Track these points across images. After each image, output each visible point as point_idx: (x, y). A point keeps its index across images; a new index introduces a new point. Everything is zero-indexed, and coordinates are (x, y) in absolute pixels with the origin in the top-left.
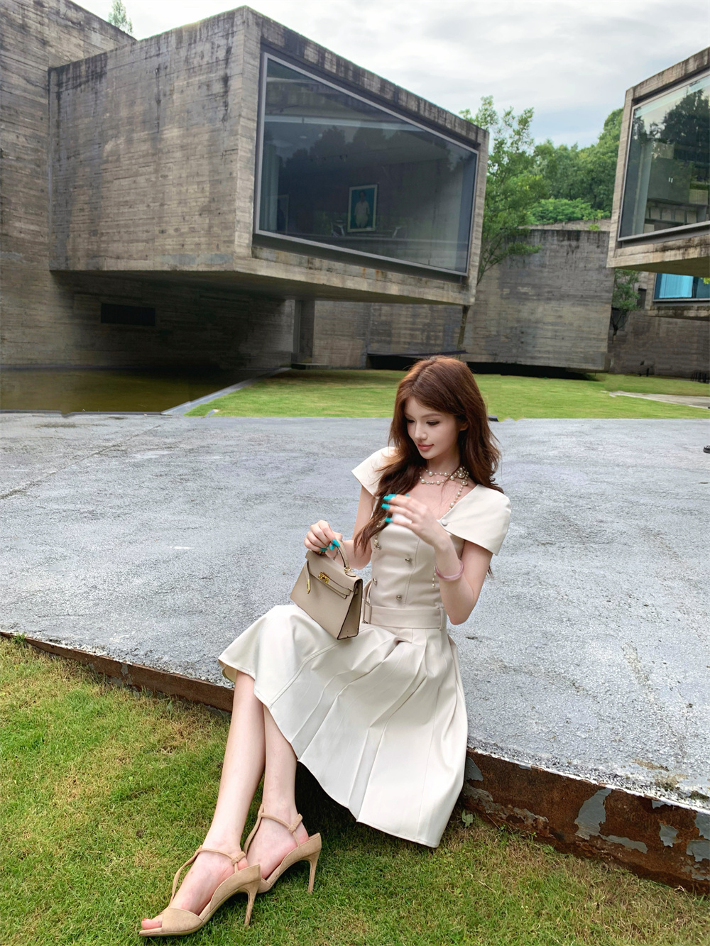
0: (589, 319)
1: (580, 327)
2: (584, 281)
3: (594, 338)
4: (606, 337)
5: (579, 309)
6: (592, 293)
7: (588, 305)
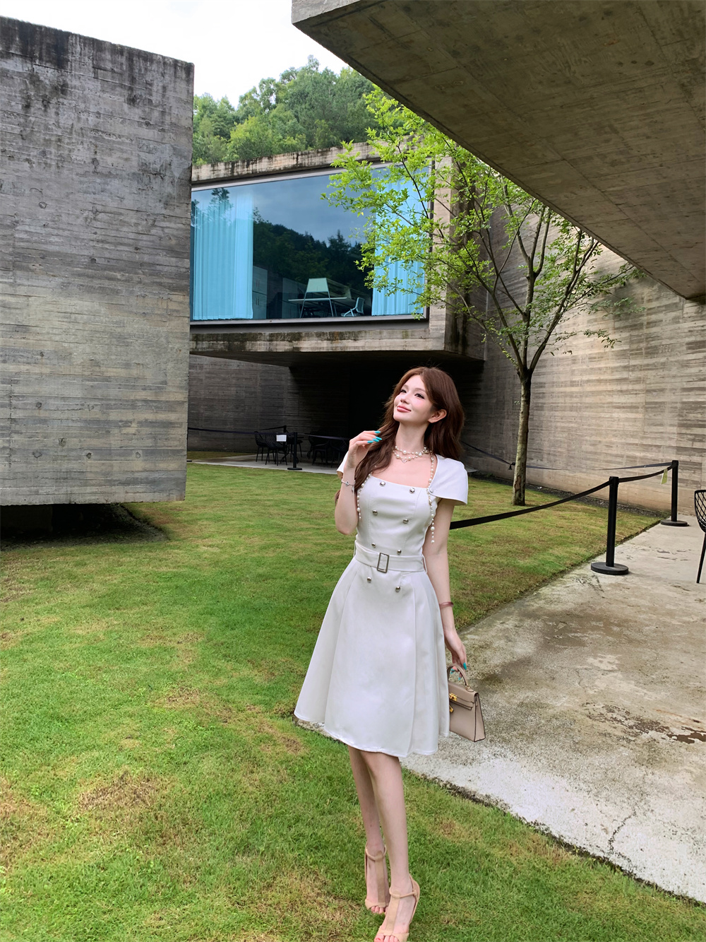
0: (122, 340)
1: (95, 363)
2: (96, 212)
3: (145, 401)
4: (182, 396)
5: (83, 304)
6: (125, 253)
7: (117, 292)
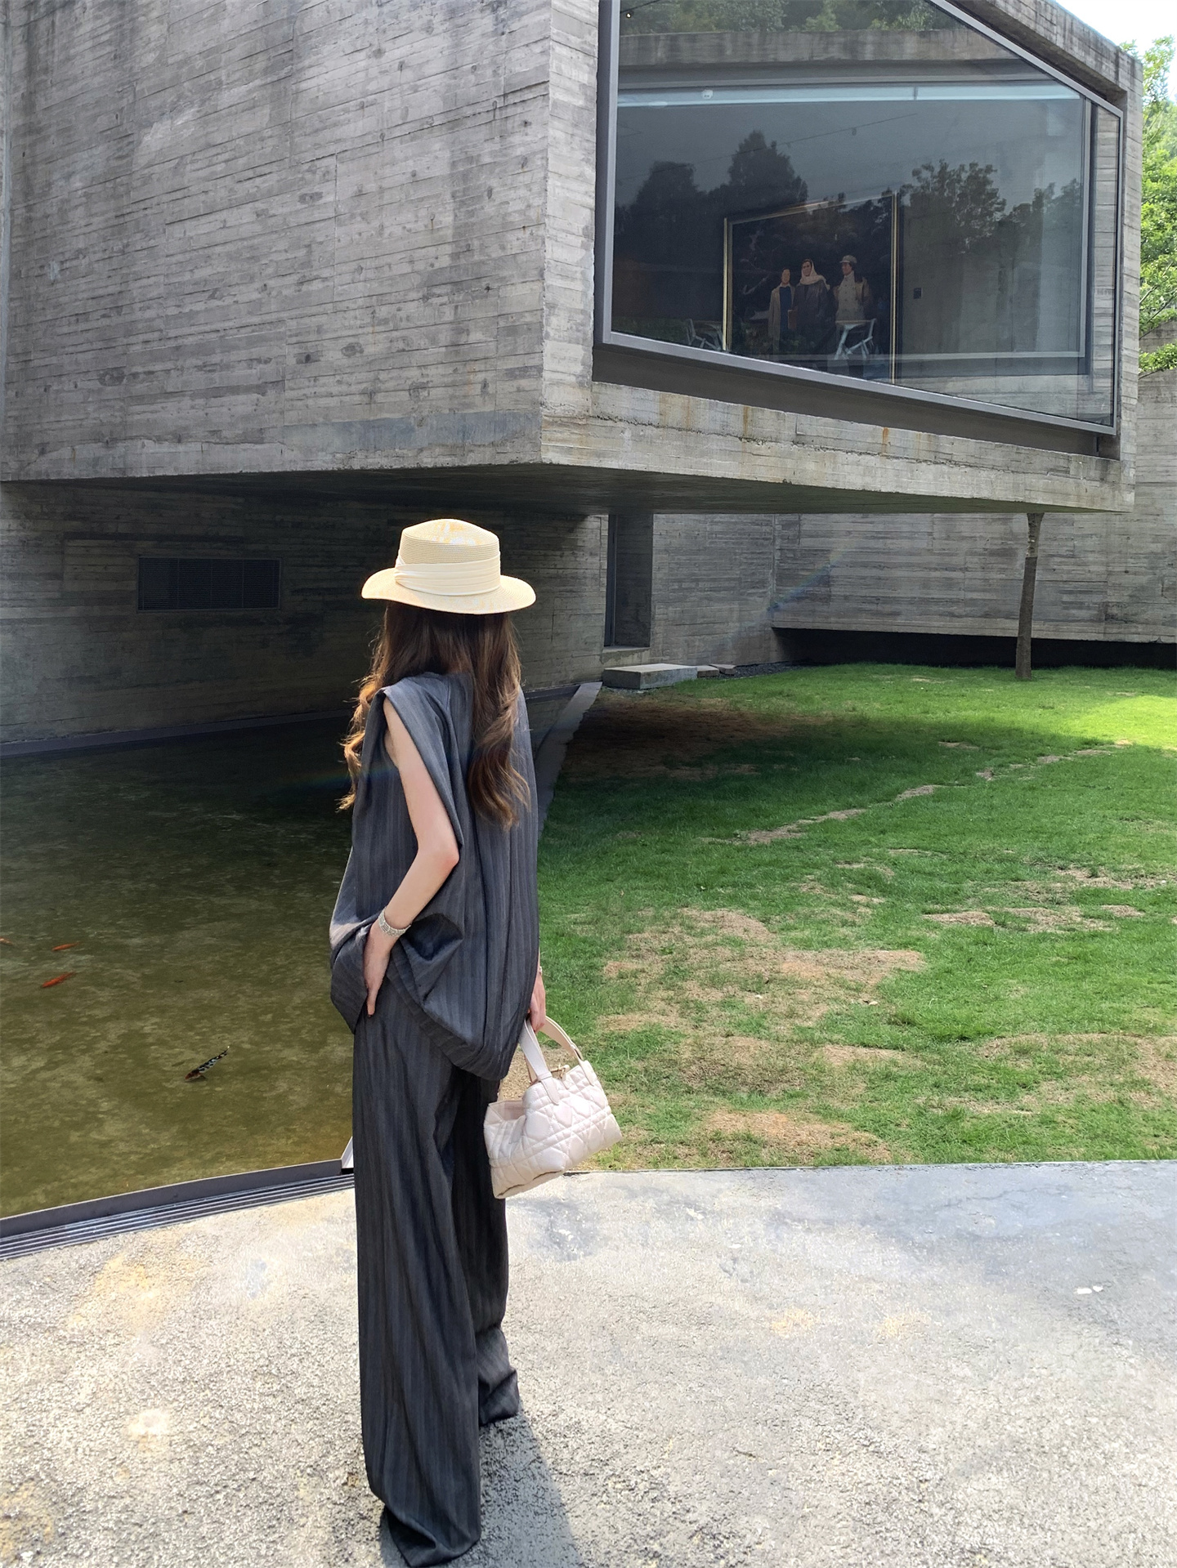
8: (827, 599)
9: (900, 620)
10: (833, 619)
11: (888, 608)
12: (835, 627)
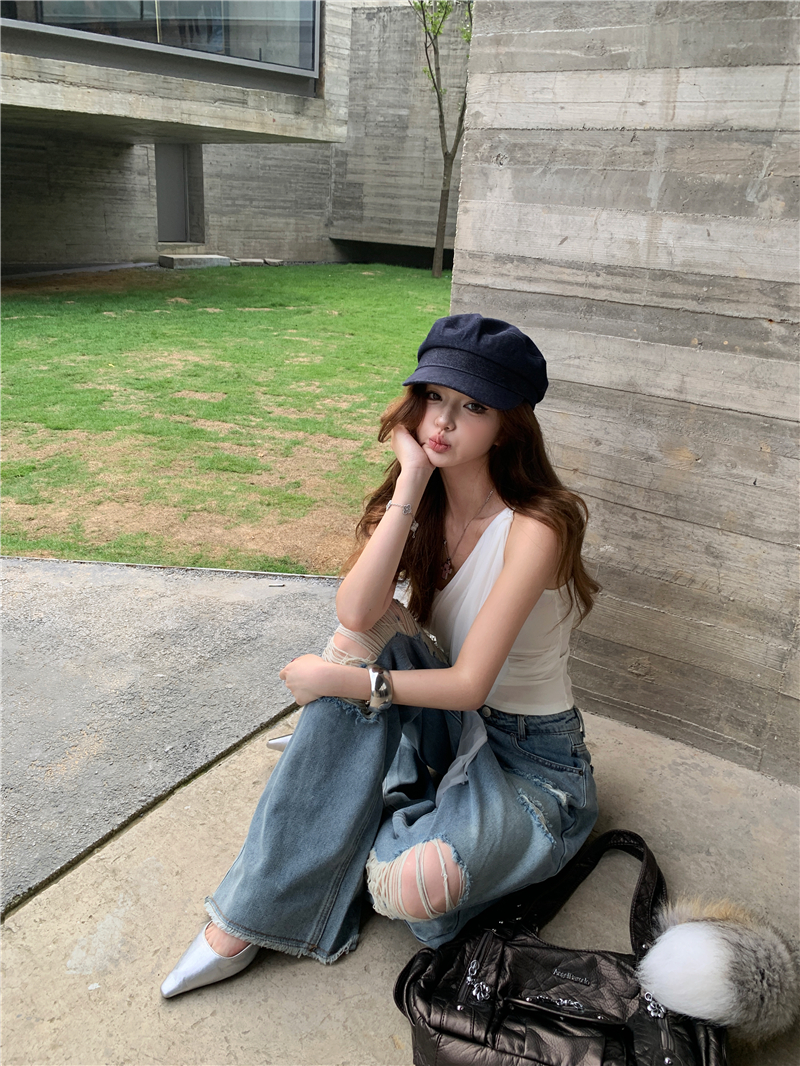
8: (361, 219)
9: (402, 236)
10: (364, 234)
11: (396, 227)
12: (364, 239)
